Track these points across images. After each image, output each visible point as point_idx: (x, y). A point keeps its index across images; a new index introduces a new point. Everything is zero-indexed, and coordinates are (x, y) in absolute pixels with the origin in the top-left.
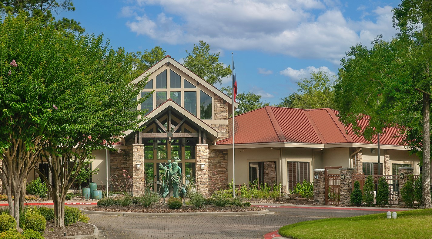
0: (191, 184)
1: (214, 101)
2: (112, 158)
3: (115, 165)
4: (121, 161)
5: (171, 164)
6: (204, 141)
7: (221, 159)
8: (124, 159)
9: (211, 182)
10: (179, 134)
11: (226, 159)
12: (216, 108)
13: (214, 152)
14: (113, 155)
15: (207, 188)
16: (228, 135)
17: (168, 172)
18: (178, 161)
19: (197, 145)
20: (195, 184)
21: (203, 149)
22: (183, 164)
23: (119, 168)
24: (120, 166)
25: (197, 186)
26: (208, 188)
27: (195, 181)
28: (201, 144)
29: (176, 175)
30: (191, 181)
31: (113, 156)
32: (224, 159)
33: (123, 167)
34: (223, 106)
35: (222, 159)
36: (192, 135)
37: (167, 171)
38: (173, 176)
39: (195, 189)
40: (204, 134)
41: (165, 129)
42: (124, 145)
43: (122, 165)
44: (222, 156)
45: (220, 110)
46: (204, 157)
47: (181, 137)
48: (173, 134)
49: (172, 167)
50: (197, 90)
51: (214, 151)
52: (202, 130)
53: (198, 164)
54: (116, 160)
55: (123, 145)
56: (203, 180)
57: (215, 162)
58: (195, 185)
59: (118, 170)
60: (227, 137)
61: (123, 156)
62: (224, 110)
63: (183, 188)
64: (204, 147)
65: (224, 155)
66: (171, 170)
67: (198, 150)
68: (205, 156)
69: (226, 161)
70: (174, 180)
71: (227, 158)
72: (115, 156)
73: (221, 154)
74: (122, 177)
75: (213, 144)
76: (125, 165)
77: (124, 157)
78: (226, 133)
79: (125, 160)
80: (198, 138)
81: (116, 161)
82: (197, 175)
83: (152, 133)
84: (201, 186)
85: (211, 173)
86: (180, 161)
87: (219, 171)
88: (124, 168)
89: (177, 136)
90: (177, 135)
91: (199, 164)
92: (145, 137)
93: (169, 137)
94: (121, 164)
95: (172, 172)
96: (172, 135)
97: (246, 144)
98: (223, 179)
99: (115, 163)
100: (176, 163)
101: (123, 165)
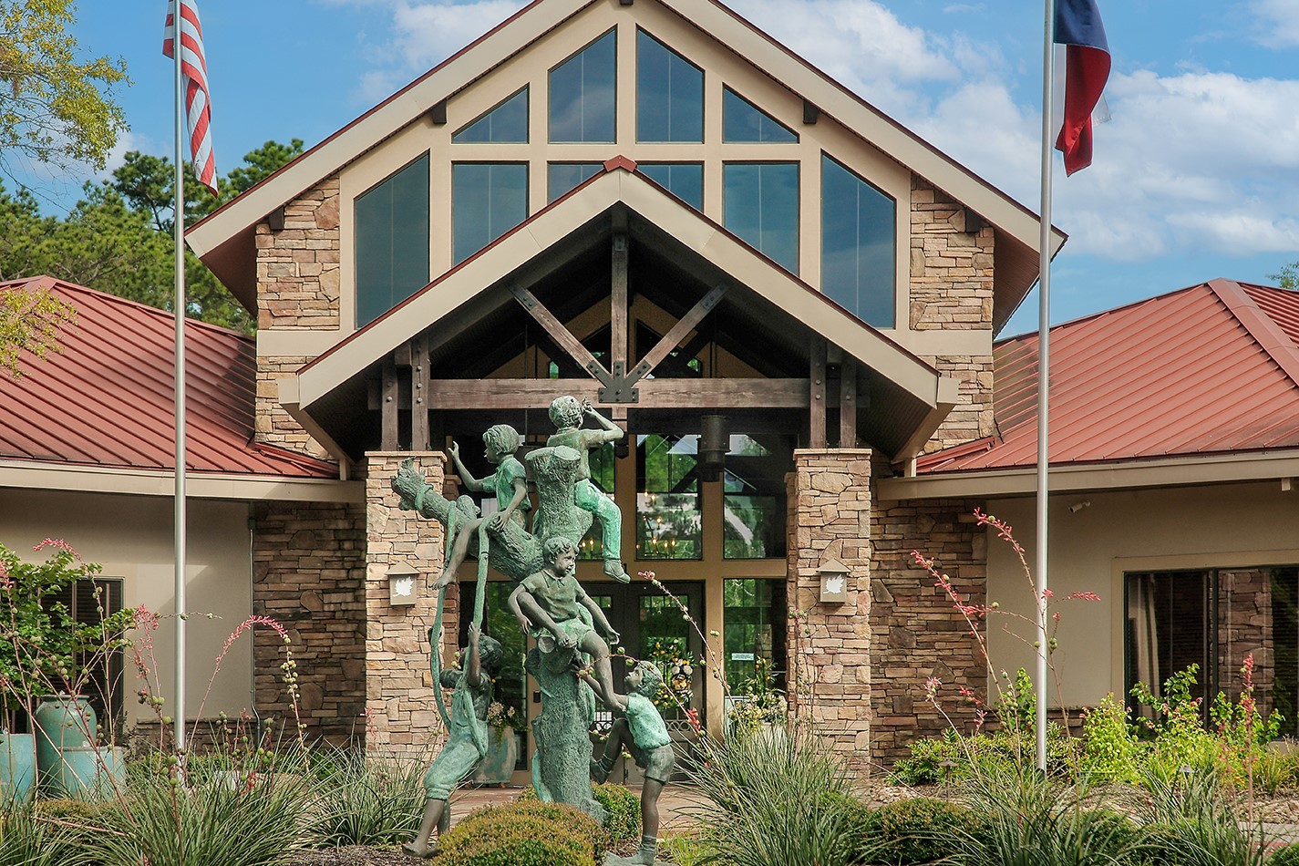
0: (760, 704)
1: (908, 215)
2: (266, 555)
3: (285, 595)
4: (327, 574)
5: (511, 464)
6: (847, 428)
7: (948, 556)
8: (342, 559)
9: (881, 694)
10: (682, 384)
11: (975, 556)
12: (918, 263)
13: (902, 520)
14: (273, 538)
15: (858, 725)
16: (988, 416)
17: (484, 545)
18: (592, 435)
19: (797, 451)
20: (783, 702)
21: (837, 482)
22: (708, 590)
23: (308, 615)
24: (313, 605)
25: (792, 714)
26: (866, 726)
27: (781, 683)
28: (824, 451)
29: (560, 573)
30: (761, 687)
31: (274, 546)
32: (966, 555)
33: (332, 608)
34: (965, 248)
35: (954, 556)
36: (768, 391)
37: (475, 536)
38: (530, 582)
39: (779, 730)
40: (844, 389)
41: (584, 357)
42: (343, 476)
43: (327, 598)
44: (953, 538)
45: (944, 272)
46: (840, 529)
47: (690, 405)
48: (637, 385)
49: (521, 490)
50: (808, 150)
51: (907, 512)
52: (831, 360)
53: (801, 572)
54: (289, 565)
55: (336, 476)
56: (832, 675)
57: (907, 573)
58: (784, 709)
59: (303, 624)
60: (986, 432)
61: (333, 545)
62: (971, 272)
63: (638, 702)
64: (841, 465)
65: (966, 536)
66: (515, 530)
67: (801, 485)
68: (848, 521)
69: (976, 572)
70: (538, 624)
71: (985, 549)
72: (288, 545)
73: (949, 527)
74: (327, 671)
75: (900, 470)
76: (349, 597)
77: (340, 549)
78: (980, 407)
79: (347, 565)
80: (807, 411)
81: (294, 571)
82: (793, 643)
83: (502, 382)
84: (823, 714)
85: (885, 639)
86: (607, 435)
87: (930, 626)
88: (338, 615)
89: (664, 397)
90: (667, 393)
91: (812, 572)
92: (449, 405)
93: (614, 406)
94: (325, 592)
95: (528, 548)
96: (635, 392)
97: (1112, 466)
98: (957, 673)
99: (284, 586)
100: (567, 453)
101: (335, 598)
